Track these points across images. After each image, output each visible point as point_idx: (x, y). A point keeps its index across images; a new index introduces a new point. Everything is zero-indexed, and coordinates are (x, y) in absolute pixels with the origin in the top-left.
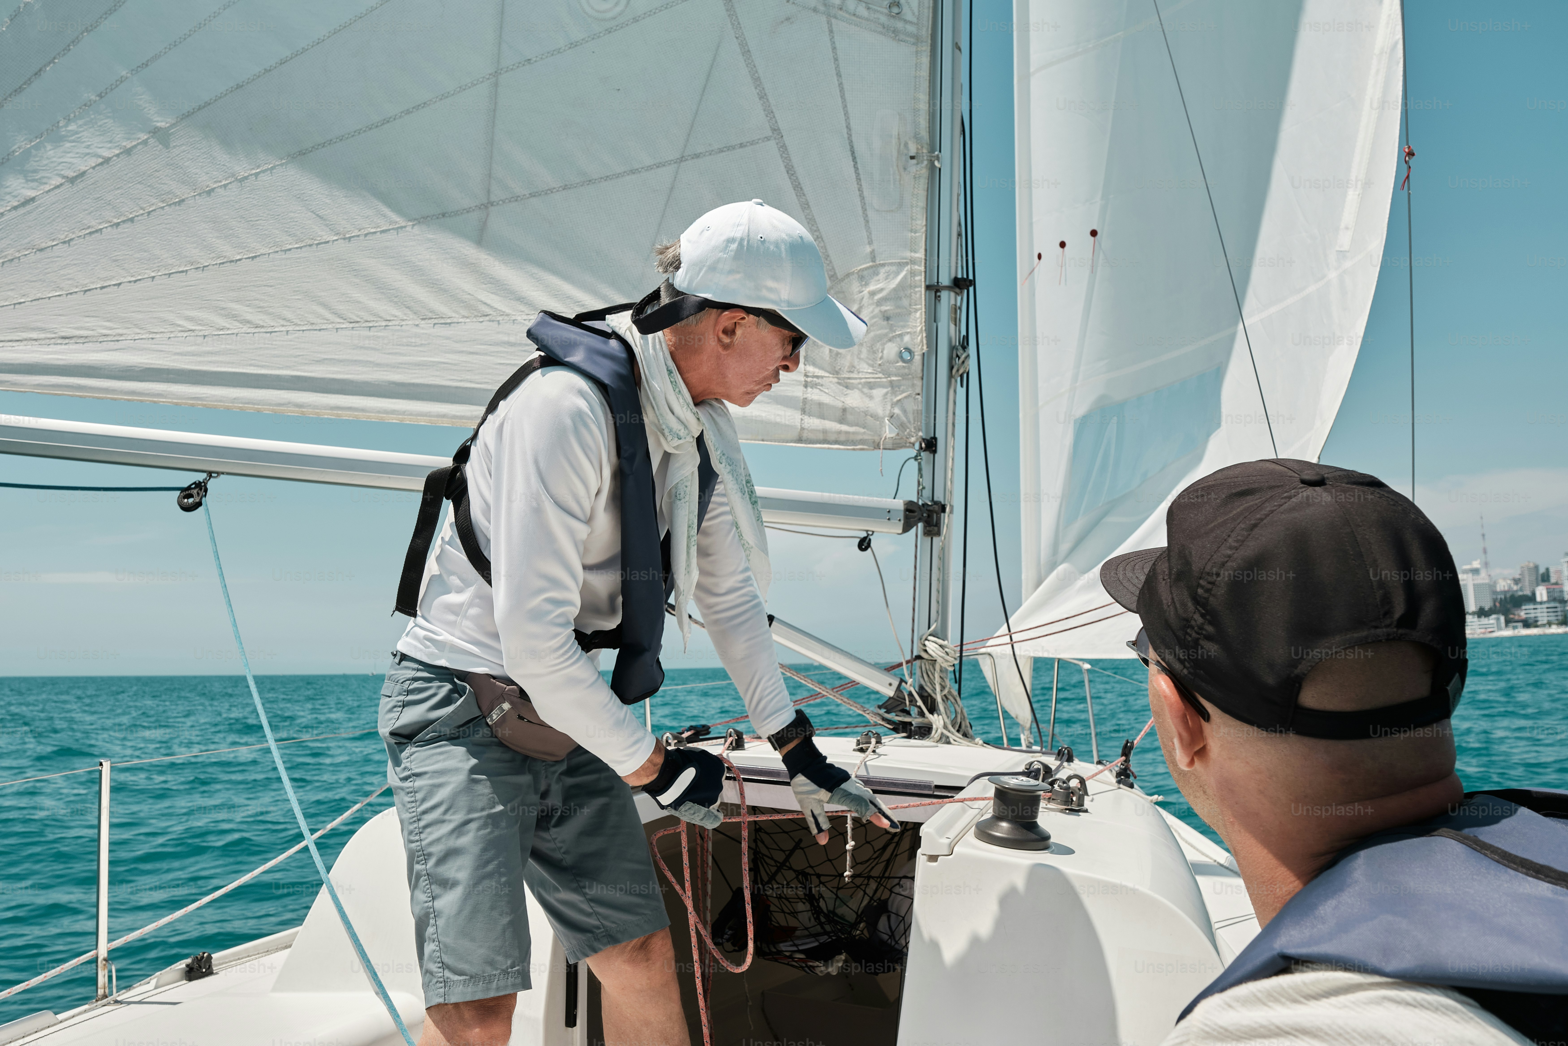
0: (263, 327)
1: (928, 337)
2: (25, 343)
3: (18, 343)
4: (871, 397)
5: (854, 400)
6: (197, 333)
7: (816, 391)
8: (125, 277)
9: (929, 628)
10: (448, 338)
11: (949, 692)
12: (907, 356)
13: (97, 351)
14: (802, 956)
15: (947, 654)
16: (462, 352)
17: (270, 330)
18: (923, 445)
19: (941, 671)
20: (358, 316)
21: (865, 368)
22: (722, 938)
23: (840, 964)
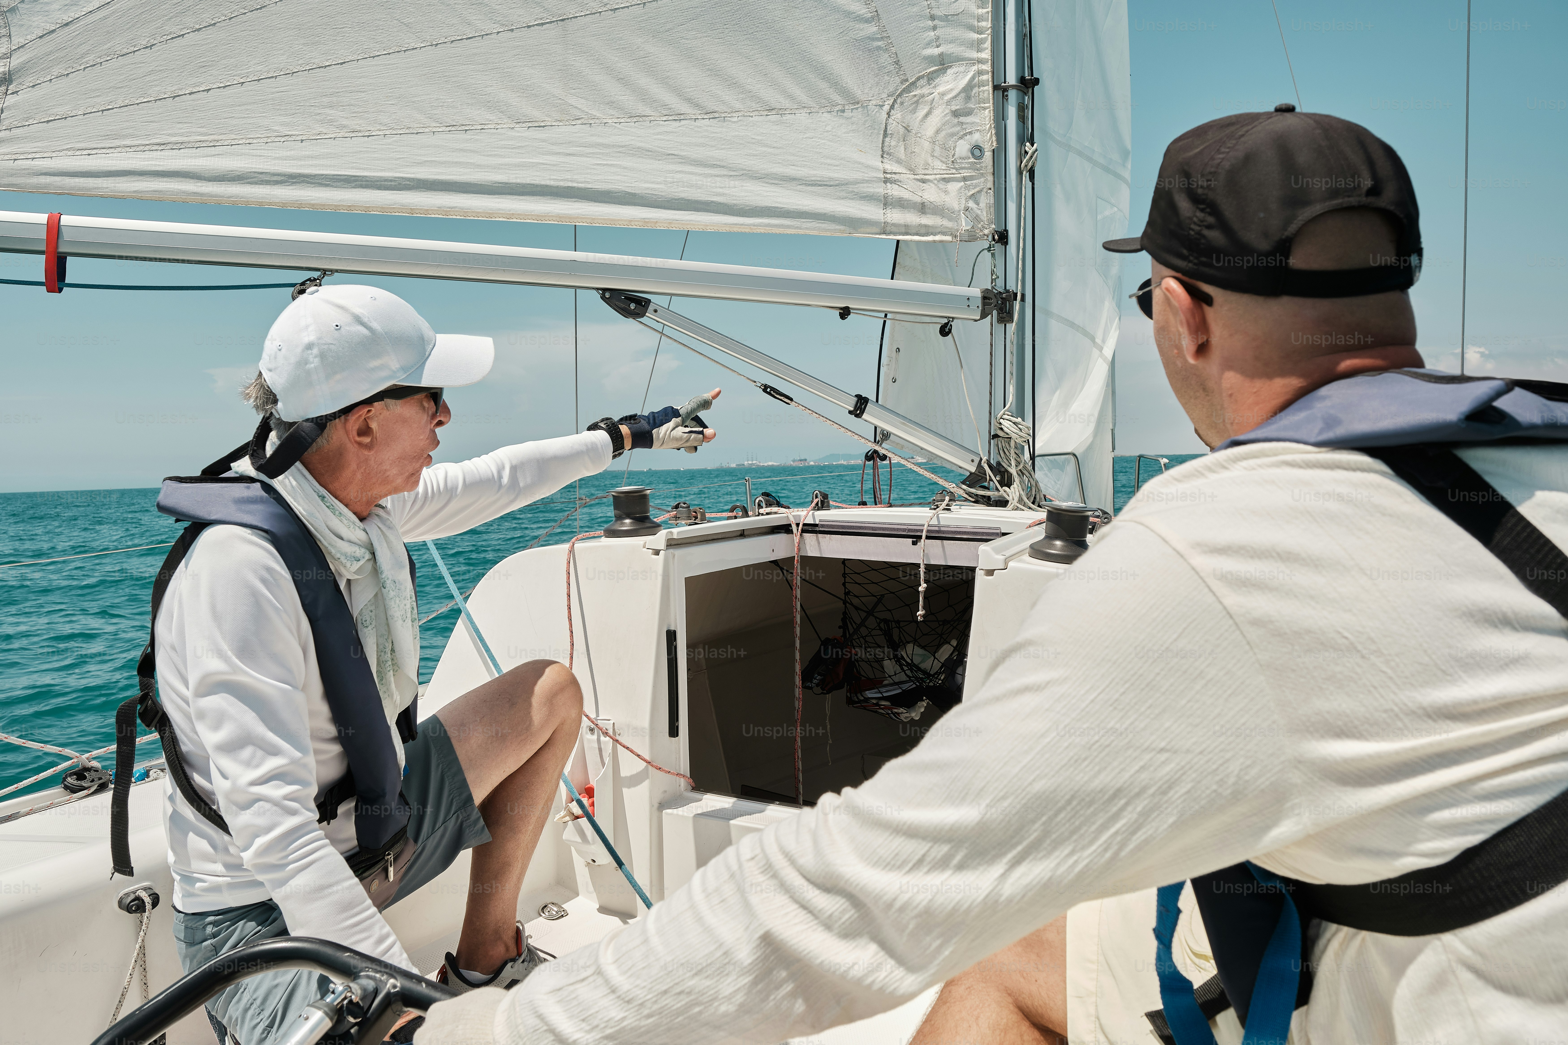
0: (360, 131)
1: (997, 134)
2: (119, 150)
3: (112, 150)
4: (946, 192)
5: (931, 194)
6: (294, 138)
7: (894, 186)
8: (214, 83)
9: (1004, 407)
10: (544, 141)
11: (1024, 467)
12: (977, 153)
13: (195, 157)
14: (887, 703)
15: (1021, 430)
16: (559, 153)
17: (367, 134)
18: (996, 237)
19: (1015, 448)
20: (453, 120)
21: (938, 164)
22: (811, 682)
23: (922, 710)
